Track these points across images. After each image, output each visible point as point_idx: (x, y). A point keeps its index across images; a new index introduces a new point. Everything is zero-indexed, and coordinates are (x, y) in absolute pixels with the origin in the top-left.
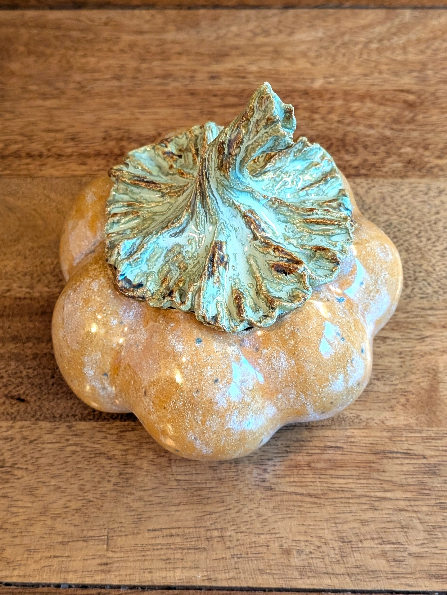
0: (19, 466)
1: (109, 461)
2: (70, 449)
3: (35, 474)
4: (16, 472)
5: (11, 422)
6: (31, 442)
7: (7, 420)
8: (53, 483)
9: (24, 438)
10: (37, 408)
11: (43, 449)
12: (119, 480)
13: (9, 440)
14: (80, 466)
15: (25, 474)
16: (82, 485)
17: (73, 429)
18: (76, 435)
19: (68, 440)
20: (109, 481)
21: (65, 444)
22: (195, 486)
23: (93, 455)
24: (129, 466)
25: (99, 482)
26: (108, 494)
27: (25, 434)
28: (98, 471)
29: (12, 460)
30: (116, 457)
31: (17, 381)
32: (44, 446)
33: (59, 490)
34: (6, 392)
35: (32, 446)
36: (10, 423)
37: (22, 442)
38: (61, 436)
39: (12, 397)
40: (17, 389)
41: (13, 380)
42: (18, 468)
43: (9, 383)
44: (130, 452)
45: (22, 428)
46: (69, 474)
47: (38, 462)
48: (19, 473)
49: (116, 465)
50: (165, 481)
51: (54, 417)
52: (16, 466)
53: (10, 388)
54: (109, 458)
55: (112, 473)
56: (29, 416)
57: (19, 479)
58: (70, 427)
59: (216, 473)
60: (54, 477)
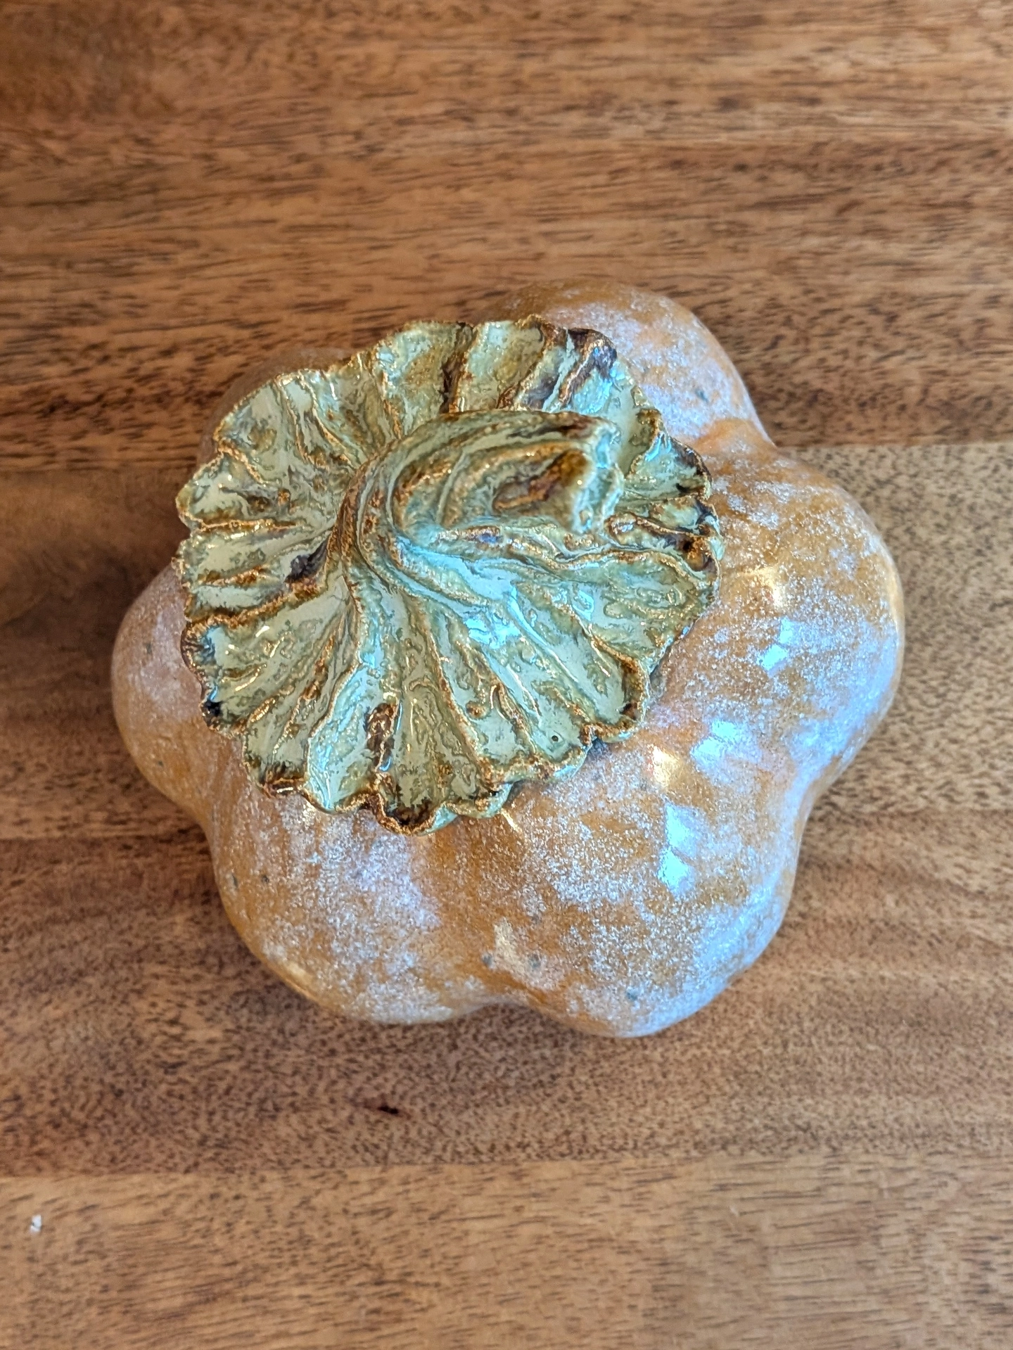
0: (418, 1278)
1: (624, 1259)
2: (527, 1231)
3: (460, 1297)
4: (414, 1295)
5: (379, 1168)
6: (434, 1218)
7: (367, 1163)
8: (504, 1318)
9: (417, 1209)
10: (433, 1129)
11: (466, 1233)
12: (653, 1304)
13: (381, 1215)
14: (558, 1271)
15: (435, 1298)
16: (573, 1319)
17: (525, 1180)
18: (535, 1195)
19: (518, 1209)
20: (632, 1307)
21: (515, 1220)
22: (832, 1310)
23: (586, 1245)
24: (674, 1268)
25: (610, 1311)
26: (635, 1337)
27: (416, 1196)
28: (603, 1282)
29: (400, 1263)
30: (640, 1247)
31: (370, 1063)
32: (469, 1225)
33: (522, 1334)
34: (351, 1092)
35: (439, 1227)
36: (377, 1172)
37: (413, 1220)
38: (501, 1199)
39: (367, 1105)
40: (374, 1082)
41: (361, 1058)
42: (417, 1284)
43: (354, 1066)
44: (669, 1233)
45: (405, 1182)
46: (538, 1294)
47: (463, 1267)
48: (423, 1296)
49: (642, 1265)
50: (759, 1301)
51: (477, 1152)
52: (412, 1280)
53: (359, 1079)
54: (622, 1251)
55: (636, 1287)
56: (418, 1152)
57: (423, 1310)
58: (518, 1176)
59: (876, 1278)
60: (504, 1301)
